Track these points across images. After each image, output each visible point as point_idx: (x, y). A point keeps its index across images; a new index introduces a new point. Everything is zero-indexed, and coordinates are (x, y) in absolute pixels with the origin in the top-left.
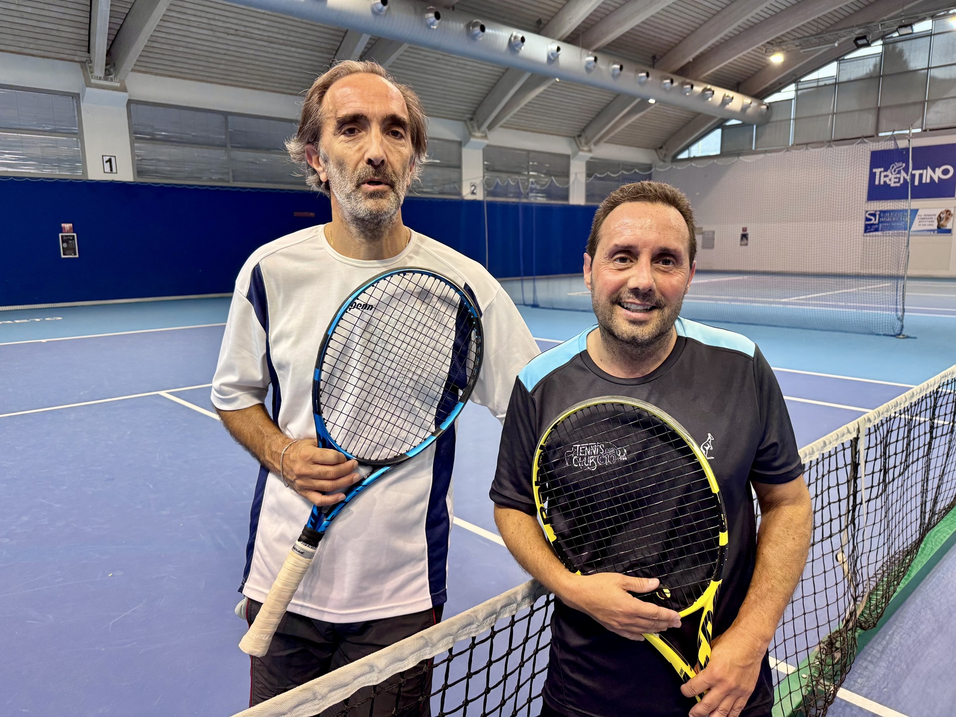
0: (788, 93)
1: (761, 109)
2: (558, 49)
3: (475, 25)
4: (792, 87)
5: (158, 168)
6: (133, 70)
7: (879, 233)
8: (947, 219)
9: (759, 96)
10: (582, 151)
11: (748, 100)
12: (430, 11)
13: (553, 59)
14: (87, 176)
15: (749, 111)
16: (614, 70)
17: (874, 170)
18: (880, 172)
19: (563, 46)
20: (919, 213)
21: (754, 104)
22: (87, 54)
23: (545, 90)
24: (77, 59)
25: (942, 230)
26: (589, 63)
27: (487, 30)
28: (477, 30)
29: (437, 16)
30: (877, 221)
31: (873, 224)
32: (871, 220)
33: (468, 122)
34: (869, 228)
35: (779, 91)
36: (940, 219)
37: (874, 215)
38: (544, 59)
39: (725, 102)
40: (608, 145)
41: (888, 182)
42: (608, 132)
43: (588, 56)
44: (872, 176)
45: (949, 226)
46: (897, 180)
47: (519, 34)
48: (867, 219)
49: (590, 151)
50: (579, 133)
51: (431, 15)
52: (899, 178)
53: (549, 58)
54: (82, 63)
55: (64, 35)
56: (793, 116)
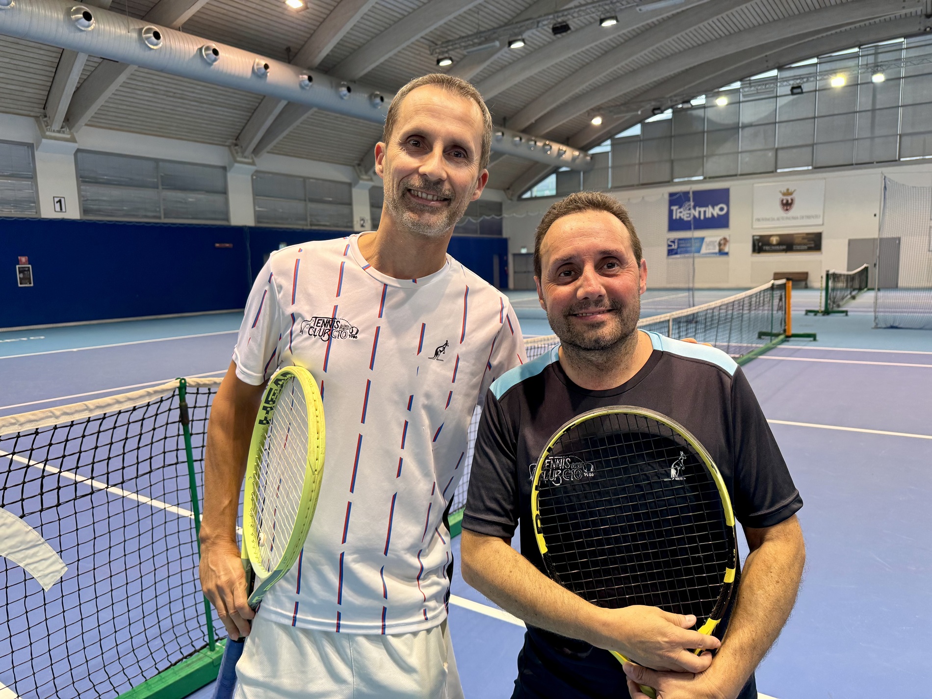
0: (606, 147)
1: (587, 159)
4: (609, 142)
5: (101, 207)
6: (86, 125)
7: (678, 256)
8: (725, 244)
9: (584, 149)
11: (577, 153)
14: (40, 214)
15: (578, 161)
17: (672, 208)
18: (676, 210)
20: (706, 240)
21: (582, 155)
22: (42, 110)
24: (32, 114)
25: (722, 253)
30: (676, 247)
31: (673, 250)
32: (673, 246)
33: (356, 167)
34: (671, 252)
35: (599, 144)
36: (720, 244)
37: (673, 242)
39: (560, 154)
41: (682, 217)
44: (671, 212)
45: (726, 250)
46: (688, 215)
48: (669, 246)
52: (690, 214)
54: (36, 117)
55: (26, 94)
56: (610, 164)
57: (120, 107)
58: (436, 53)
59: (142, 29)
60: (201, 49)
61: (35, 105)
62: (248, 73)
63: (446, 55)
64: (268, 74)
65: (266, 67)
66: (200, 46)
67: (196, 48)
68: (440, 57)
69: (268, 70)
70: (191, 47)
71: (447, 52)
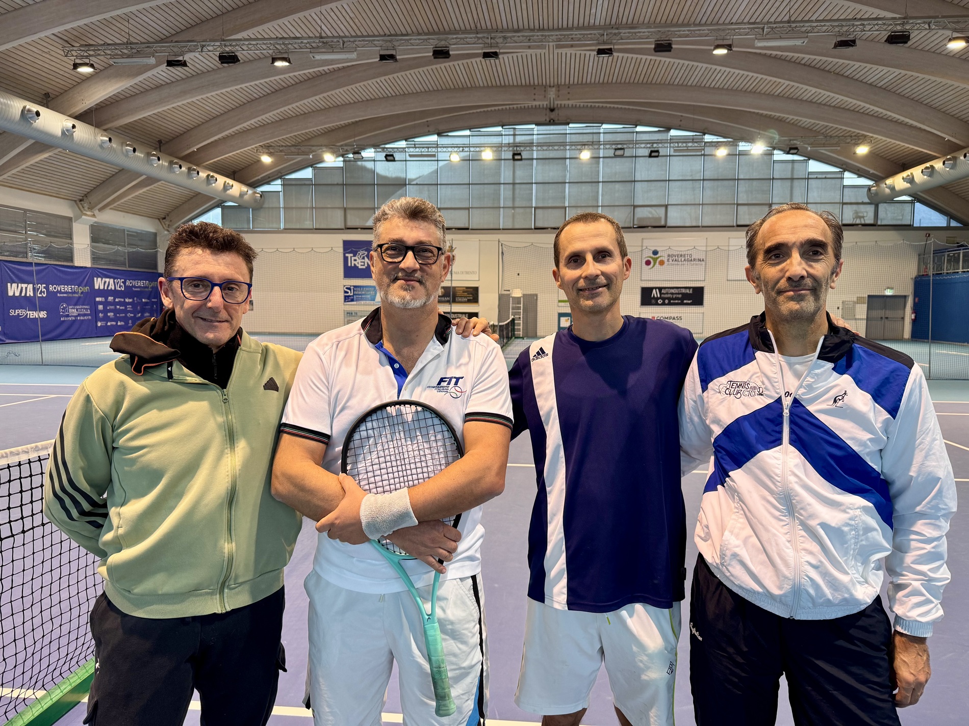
0: (276, 186)
1: (256, 196)
2: (74, 127)
4: (279, 182)
7: (353, 303)
9: (253, 185)
10: (86, 215)
11: (244, 189)
13: (67, 134)
15: (246, 197)
16: (127, 151)
17: (347, 255)
18: (351, 257)
19: (78, 124)
21: (250, 192)
23: (51, 156)
26: (103, 142)
30: (352, 294)
31: (349, 296)
32: (348, 293)
34: (347, 299)
35: (268, 183)
37: (349, 289)
38: (59, 133)
39: (226, 187)
40: (111, 210)
41: (357, 265)
42: (114, 201)
43: (102, 135)
44: (346, 259)
46: (363, 264)
47: (34, 108)
48: (346, 292)
49: (94, 216)
50: (81, 198)
52: (364, 262)
53: (63, 133)
56: (282, 205)
58: (73, 56)
63: (87, 61)
68: (78, 61)
71: (87, 57)
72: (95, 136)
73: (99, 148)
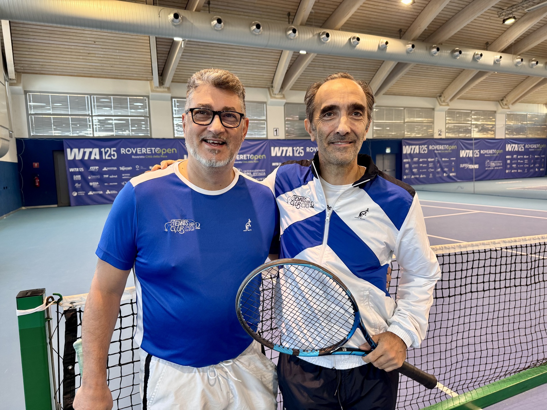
2: (501, 57)
3: (457, 51)
6: (291, 89)
10: (504, 108)
12: (434, 47)
13: (496, 62)
14: (268, 137)
16: (533, 65)
19: (503, 55)
22: (271, 84)
23: (486, 78)
24: (267, 86)
26: (518, 63)
27: (463, 53)
28: (457, 53)
29: (438, 50)
33: (438, 98)
38: (492, 63)
40: (520, 104)
42: (521, 97)
43: (517, 59)
47: (479, 52)
49: (508, 108)
50: (502, 99)
51: (435, 50)
53: (495, 63)
54: (269, 88)
55: (265, 77)
57: (307, 78)
58: (503, 15)
59: (320, 33)
60: (350, 39)
61: (268, 82)
62: (376, 48)
63: (511, 16)
64: (388, 47)
65: (387, 43)
66: (350, 37)
67: (348, 39)
68: (506, 18)
69: (388, 45)
70: (345, 38)
71: (511, 14)
72: (513, 59)
73: (515, 67)
